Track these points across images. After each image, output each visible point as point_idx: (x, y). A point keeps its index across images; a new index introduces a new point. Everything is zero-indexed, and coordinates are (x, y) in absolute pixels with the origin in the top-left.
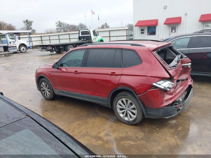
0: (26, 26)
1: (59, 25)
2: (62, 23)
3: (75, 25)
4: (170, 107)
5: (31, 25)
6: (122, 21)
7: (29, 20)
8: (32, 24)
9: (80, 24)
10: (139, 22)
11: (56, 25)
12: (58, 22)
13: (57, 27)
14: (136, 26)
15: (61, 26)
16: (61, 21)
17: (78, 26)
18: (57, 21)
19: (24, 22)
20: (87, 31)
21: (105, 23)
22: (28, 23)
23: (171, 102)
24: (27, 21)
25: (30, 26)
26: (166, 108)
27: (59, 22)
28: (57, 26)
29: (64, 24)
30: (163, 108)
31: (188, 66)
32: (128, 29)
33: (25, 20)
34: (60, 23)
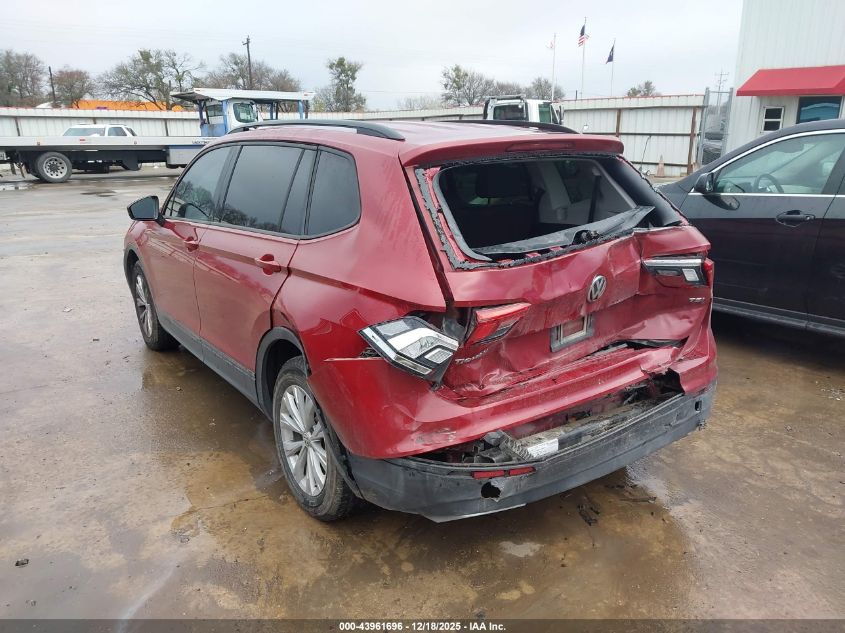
0: (337, 81)
1: (455, 81)
2: (466, 75)
3: (518, 87)
4: (434, 465)
5: (354, 78)
6: (723, 78)
7: (351, 59)
8: (357, 75)
9: (539, 80)
10: (762, 75)
11: (445, 81)
12: (451, 71)
13: (447, 91)
14: (740, 93)
15: (459, 89)
16: (465, 67)
17: (527, 90)
18: (450, 67)
19: (331, 67)
20: (517, 106)
21: (642, 84)
22: (344, 70)
23: (452, 439)
24: (341, 63)
25: (351, 81)
26: (413, 464)
27: (457, 70)
28: (446, 86)
29: (472, 81)
30: (400, 462)
31: (679, 270)
32: (701, 104)
33: (335, 60)
34: (457, 76)
